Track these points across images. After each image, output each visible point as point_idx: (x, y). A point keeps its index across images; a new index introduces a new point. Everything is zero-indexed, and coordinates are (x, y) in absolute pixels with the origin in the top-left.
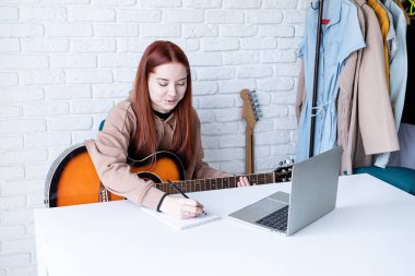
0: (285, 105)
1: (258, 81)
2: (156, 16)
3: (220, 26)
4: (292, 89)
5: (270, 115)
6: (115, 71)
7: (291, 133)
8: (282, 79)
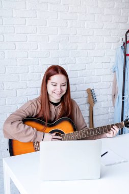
0: (106, 95)
1: (94, 84)
2: (47, 54)
3: (77, 58)
4: (110, 87)
5: (100, 100)
6: (28, 82)
7: (110, 109)
8: (105, 83)
